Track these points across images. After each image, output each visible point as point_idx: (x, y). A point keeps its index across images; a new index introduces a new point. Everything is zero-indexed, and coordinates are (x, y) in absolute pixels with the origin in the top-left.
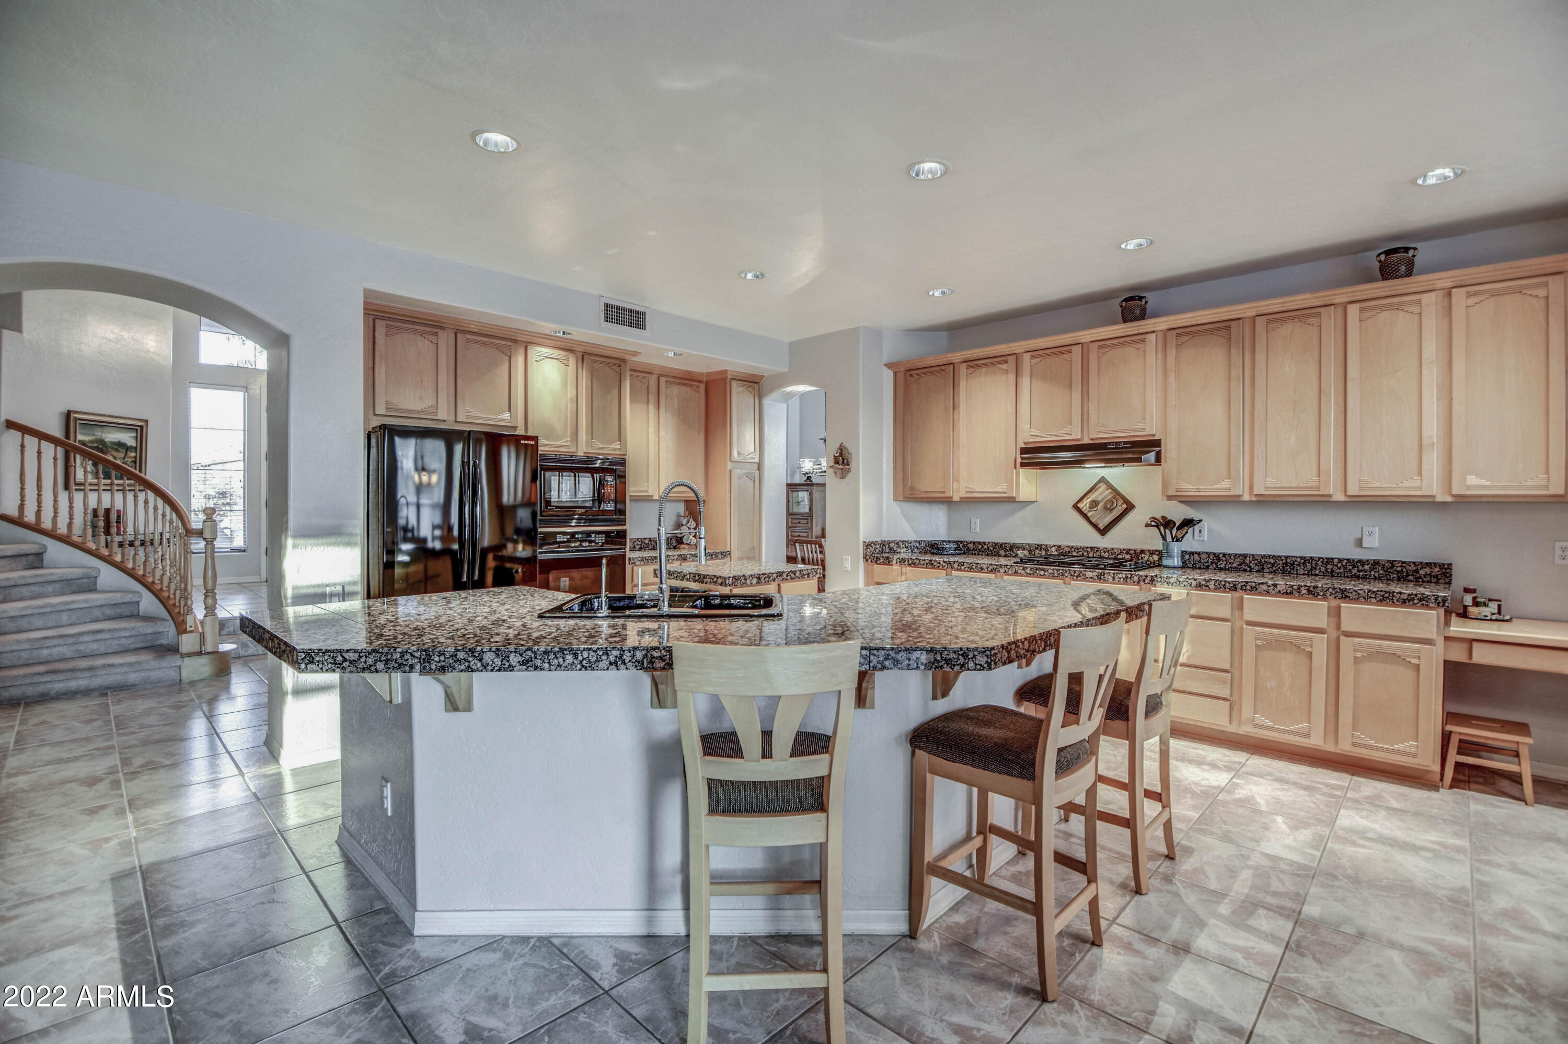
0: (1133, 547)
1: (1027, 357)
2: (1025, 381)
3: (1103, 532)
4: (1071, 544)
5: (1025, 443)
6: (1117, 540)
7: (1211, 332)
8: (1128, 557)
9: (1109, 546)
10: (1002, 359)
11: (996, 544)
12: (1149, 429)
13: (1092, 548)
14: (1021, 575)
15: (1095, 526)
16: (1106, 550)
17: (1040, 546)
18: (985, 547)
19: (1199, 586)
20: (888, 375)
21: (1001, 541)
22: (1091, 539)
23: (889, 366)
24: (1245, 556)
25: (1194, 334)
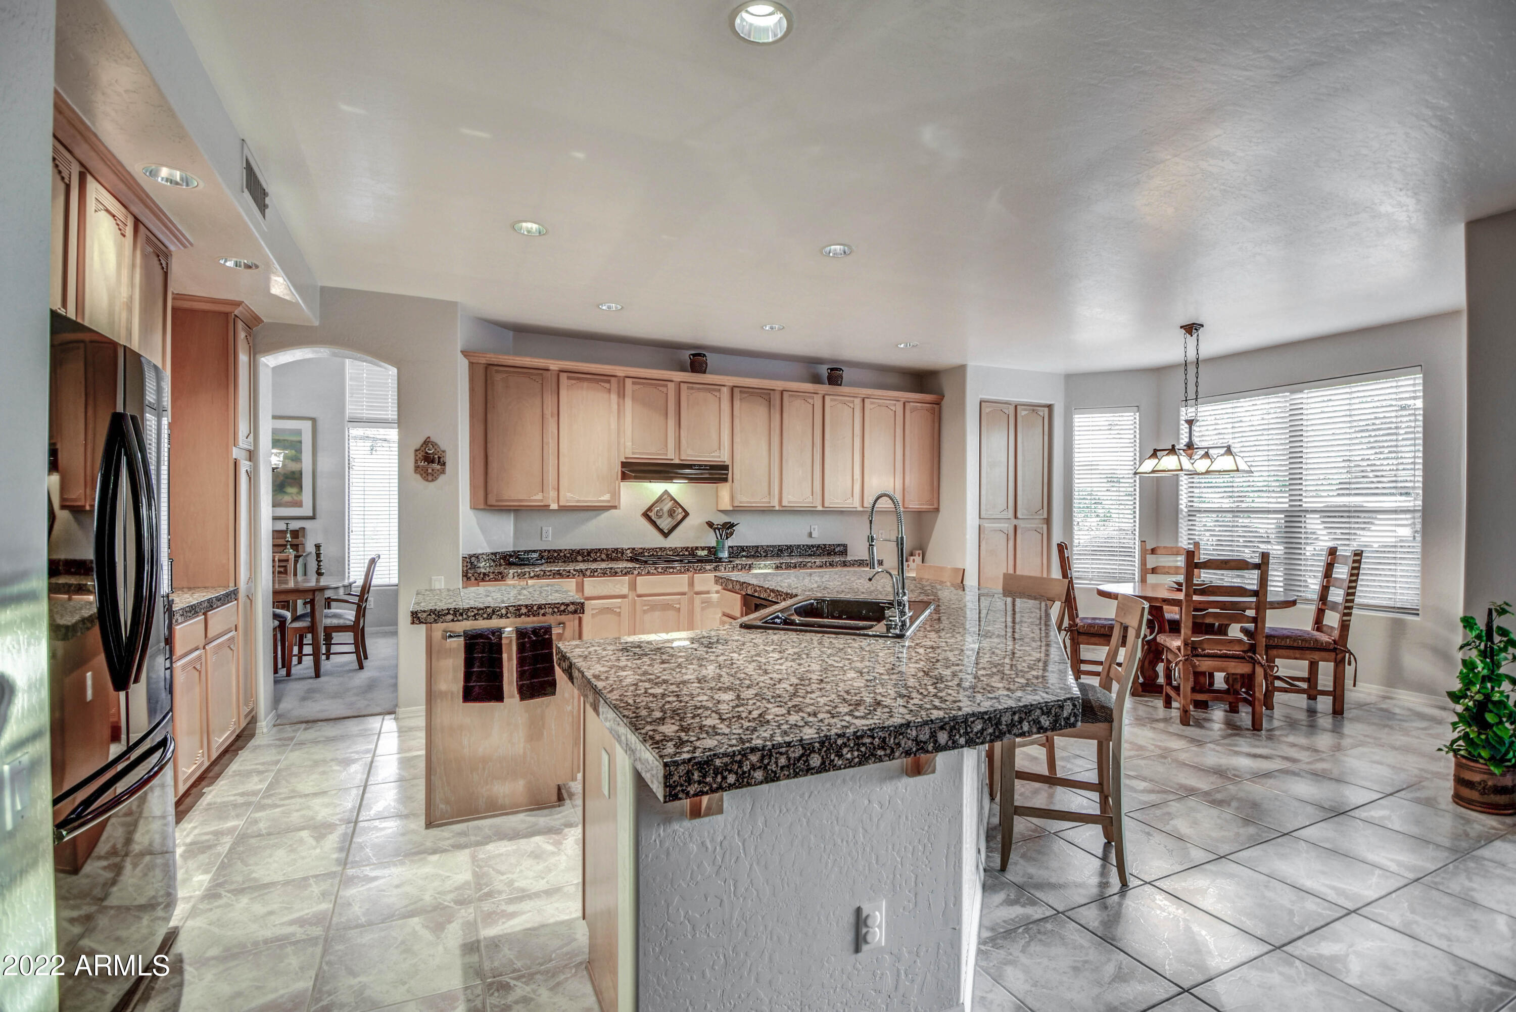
0: (690, 545)
1: (629, 382)
2: (628, 402)
3: (666, 535)
4: (643, 546)
5: (626, 458)
6: (676, 541)
7: (760, 396)
8: (687, 553)
9: (673, 546)
10: (606, 378)
11: (573, 551)
12: (723, 457)
13: (661, 549)
14: (653, 574)
15: (661, 531)
16: (671, 549)
17: (617, 549)
18: (562, 554)
19: (777, 568)
20: (463, 365)
21: (578, 548)
22: (657, 541)
23: (465, 353)
24: (758, 547)
25: (752, 394)
